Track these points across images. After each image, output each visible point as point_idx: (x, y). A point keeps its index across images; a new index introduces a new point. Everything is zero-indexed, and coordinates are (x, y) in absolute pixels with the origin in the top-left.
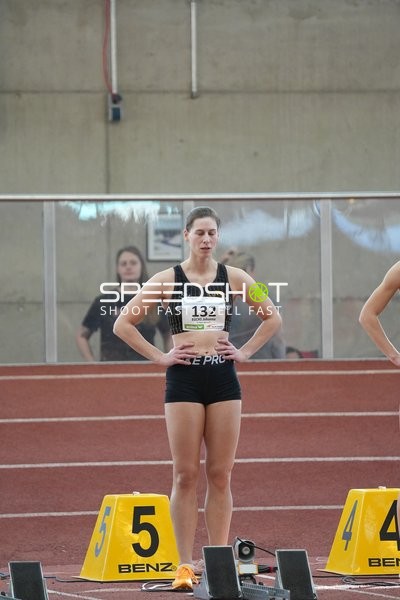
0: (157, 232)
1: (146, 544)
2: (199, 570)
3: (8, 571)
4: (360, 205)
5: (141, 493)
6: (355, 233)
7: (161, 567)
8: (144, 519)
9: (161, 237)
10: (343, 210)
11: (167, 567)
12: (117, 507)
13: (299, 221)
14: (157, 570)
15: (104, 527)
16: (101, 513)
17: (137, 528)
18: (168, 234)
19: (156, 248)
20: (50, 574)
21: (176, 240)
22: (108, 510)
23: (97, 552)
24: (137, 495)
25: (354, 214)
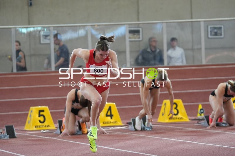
0: (43, 36)
1: (42, 120)
2: (57, 126)
3: (5, 128)
4: (99, 27)
5: (41, 106)
6: (97, 35)
7: (46, 126)
8: (41, 113)
9: (44, 37)
10: (94, 28)
11: (48, 126)
12: (34, 110)
13: (82, 32)
14: (45, 127)
15: (30, 116)
16: (30, 112)
17: (40, 116)
18: (46, 36)
19: (43, 40)
20: (16, 128)
21: (48, 38)
22: (31, 111)
23: (29, 122)
24: (40, 107)
25: (97, 30)
